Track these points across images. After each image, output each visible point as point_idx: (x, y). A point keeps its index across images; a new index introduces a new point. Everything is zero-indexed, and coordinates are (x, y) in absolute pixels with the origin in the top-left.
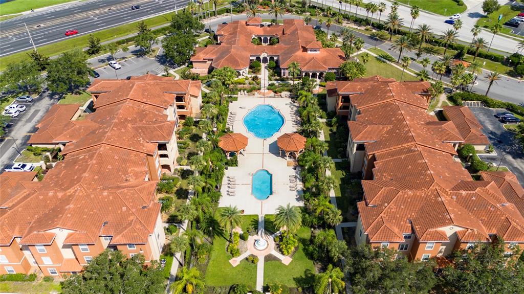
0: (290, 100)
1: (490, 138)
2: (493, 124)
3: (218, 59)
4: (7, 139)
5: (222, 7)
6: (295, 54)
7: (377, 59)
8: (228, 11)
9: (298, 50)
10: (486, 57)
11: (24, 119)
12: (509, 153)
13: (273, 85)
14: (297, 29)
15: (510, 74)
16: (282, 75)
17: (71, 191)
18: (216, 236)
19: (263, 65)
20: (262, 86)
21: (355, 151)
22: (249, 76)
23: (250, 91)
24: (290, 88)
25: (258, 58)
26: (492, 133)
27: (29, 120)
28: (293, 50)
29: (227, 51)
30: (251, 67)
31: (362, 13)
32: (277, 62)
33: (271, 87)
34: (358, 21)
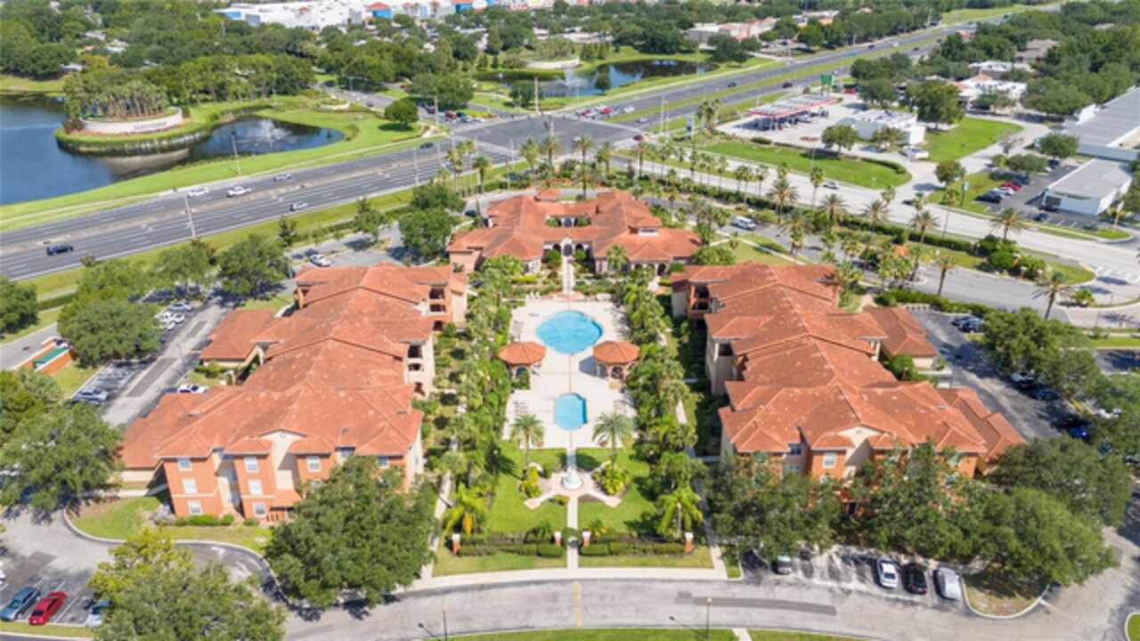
0: (611, 305)
1: (943, 352)
2: (950, 334)
3: (491, 246)
4: (160, 358)
5: (493, 181)
6: (617, 238)
7: (756, 249)
8: (502, 186)
9: (623, 231)
10: (941, 243)
11: (183, 334)
12: (972, 371)
13: (582, 283)
14: (619, 205)
15: (981, 268)
16: (597, 269)
17: (292, 390)
18: (501, 474)
19: (565, 259)
20: (565, 285)
21: (716, 356)
22: (543, 273)
23: (545, 293)
24: (610, 287)
25: (557, 247)
26: (945, 345)
27: (193, 334)
28: (615, 232)
29: (507, 234)
30: (544, 261)
31: (730, 185)
32: (588, 252)
33: (579, 287)
34: (722, 196)
